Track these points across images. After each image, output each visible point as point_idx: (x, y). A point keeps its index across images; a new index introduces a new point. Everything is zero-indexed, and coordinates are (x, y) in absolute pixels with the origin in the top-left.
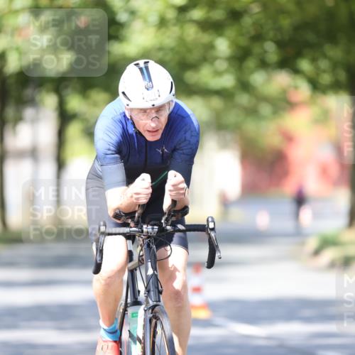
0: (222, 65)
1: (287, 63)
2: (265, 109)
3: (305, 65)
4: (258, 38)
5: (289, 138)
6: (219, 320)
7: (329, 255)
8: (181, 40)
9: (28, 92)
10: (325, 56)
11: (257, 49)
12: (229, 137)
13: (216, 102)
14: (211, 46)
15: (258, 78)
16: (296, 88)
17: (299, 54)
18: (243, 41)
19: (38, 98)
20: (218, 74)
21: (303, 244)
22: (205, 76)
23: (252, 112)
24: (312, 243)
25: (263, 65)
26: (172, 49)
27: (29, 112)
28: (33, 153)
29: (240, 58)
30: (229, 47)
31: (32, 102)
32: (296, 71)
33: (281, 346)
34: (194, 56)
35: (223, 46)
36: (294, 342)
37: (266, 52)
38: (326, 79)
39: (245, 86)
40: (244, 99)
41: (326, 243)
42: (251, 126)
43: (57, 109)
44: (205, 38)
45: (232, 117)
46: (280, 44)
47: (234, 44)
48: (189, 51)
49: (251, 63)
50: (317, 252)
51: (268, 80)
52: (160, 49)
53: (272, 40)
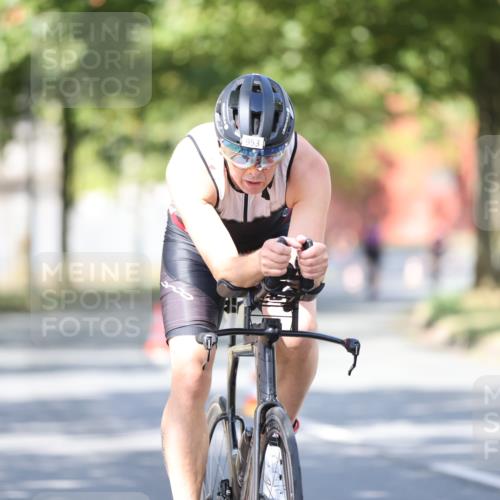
0: (293, 59)
1: (386, 57)
2: (355, 122)
3: (411, 59)
4: (344, 21)
5: (388, 162)
7: (447, 327)
8: (236, 26)
10: (439, 46)
11: (342, 38)
14: (278, 34)
15: (344, 81)
16: (398, 91)
17: (402, 44)
18: (324, 26)
19: (34, 107)
20: (288, 72)
21: (409, 312)
23: (337, 126)
24: (424, 311)
25: (352, 59)
26: (223, 38)
27: (22, 128)
28: (28, 186)
29: (317, 50)
30: (304, 34)
31: (27, 114)
32: (398, 68)
33: (381, 457)
34: (255, 47)
35: (294, 33)
36: (399, 451)
37: (355, 42)
38: (441, 79)
39: (325, 91)
40: (325, 109)
41: (443, 311)
43: (61, 122)
44: (270, 22)
46: (375, 30)
47: (310, 30)
48: (247, 40)
49: (334, 57)
50: (430, 324)
52: (206, 37)
53: (364, 25)
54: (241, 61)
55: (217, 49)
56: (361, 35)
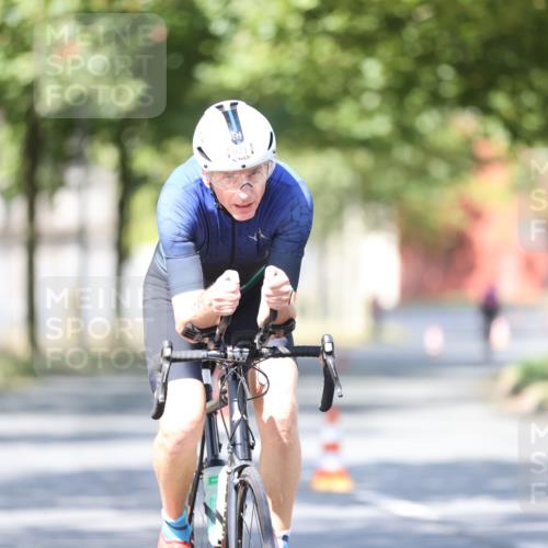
0: (372, 101)
1: (473, 98)
2: (439, 169)
3: (500, 101)
4: (429, 58)
5: (475, 214)
6: (365, 495)
8: (310, 62)
9: (74, 142)
11: (426, 76)
12: (382, 211)
13: (363, 159)
14: (356, 72)
15: (428, 122)
16: (486, 136)
17: (492, 84)
18: (406, 65)
19: (88, 151)
20: (366, 114)
22: (346, 118)
23: (419, 174)
24: (511, 376)
25: (436, 100)
26: (295, 77)
27: (74, 174)
28: (80, 237)
29: (400, 90)
30: (384, 73)
31: (79, 158)
32: (487, 111)
34: (326, 90)
35: (374, 71)
37: (440, 80)
38: (533, 122)
39: (407, 133)
40: (405, 154)
41: (531, 375)
42: (416, 196)
43: (117, 169)
44: (346, 59)
45: (388, 181)
46: (462, 69)
47: (391, 69)
48: (322, 79)
49: (417, 98)
50: (517, 390)
51: (444, 125)
52: (278, 76)
53: (449, 63)
54: (316, 102)
55: (289, 89)
56: (447, 73)
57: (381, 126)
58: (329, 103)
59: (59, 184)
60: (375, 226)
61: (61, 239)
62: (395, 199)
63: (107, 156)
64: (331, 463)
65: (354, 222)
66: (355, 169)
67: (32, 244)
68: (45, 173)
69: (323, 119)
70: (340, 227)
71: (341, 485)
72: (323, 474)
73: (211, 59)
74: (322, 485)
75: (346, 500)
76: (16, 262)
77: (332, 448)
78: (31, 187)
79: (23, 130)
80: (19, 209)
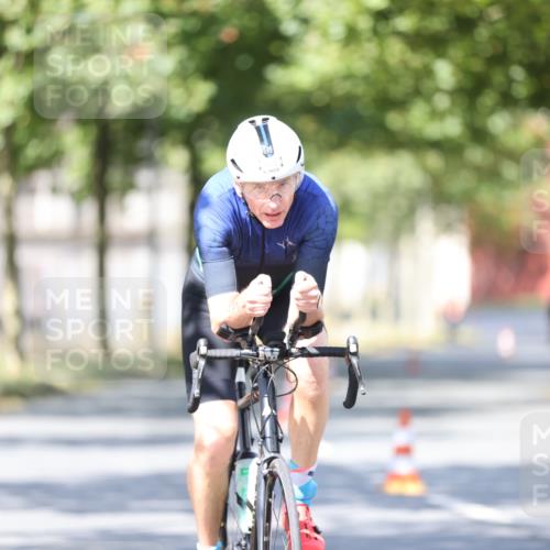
0: (442, 102)
2: (510, 171)
6: (437, 499)
8: (381, 63)
9: (143, 144)
11: (498, 77)
12: (453, 213)
13: (434, 160)
14: (428, 72)
15: (499, 123)
18: (477, 66)
19: (158, 153)
20: (436, 115)
22: (417, 119)
23: (491, 175)
25: (508, 101)
26: (366, 78)
27: (144, 176)
28: (150, 239)
29: (471, 91)
30: (454, 74)
31: (149, 160)
33: (534, 539)
34: (397, 91)
35: (445, 72)
37: (510, 81)
39: (479, 135)
40: (476, 155)
42: (486, 197)
43: (187, 171)
44: (416, 60)
45: (459, 183)
46: (533, 69)
47: (462, 69)
48: (394, 79)
49: (488, 99)
51: (515, 127)
52: (349, 76)
53: (521, 63)
54: (387, 103)
55: (360, 90)
56: (518, 73)
57: (452, 127)
58: (401, 105)
59: (129, 186)
60: (447, 228)
61: (132, 241)
62: (466, 200)
63: (177, 158)
64: (403, 466)
65: (426, 223)
66: (425, 170)
67: (103, 246)
68: (115, 176)
69: (394, 120)
70: (412, 229)
71: (413, 489)
72: (394, 477)
73: (281, 61)
74: (394, 488)
75: (418, 503)
76: (86, 264)
77: (404, 451)
78: (101, 189)
79: (93, 132)
80: (90, 211)
